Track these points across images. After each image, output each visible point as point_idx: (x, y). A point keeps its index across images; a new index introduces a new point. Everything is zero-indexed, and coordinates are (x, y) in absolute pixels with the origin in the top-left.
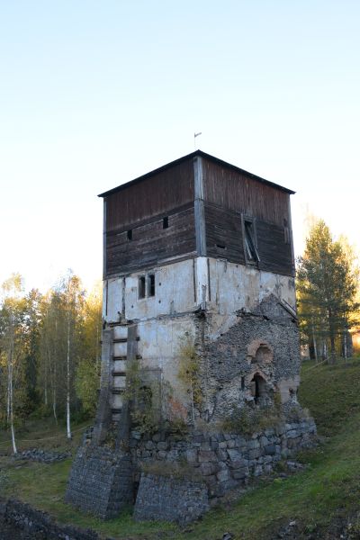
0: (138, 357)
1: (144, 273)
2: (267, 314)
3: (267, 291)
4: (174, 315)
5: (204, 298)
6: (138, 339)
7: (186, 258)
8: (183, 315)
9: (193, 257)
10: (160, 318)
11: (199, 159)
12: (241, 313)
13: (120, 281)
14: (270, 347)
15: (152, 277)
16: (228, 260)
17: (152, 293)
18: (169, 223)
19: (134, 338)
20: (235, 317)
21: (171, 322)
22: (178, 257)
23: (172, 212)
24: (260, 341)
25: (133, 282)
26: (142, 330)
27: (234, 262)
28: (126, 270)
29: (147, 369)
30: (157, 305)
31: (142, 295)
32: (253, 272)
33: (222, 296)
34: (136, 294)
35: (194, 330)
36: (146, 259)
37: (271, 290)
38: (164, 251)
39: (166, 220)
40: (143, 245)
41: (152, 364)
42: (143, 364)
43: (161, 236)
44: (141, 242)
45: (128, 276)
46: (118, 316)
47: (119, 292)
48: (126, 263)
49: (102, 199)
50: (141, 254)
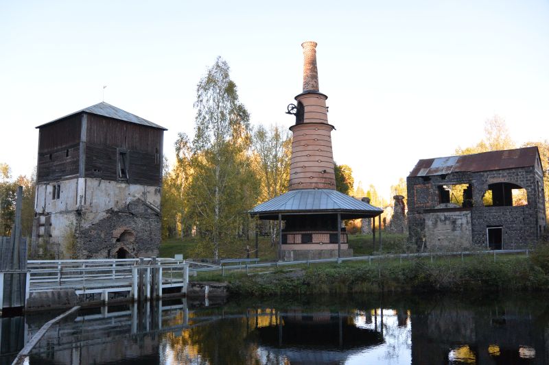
0: (51, 236)
1: (56, 184)
2: (133, 211)
3: (134, 196)
4: (67, 212)
5: (81, 203)
6: (51, 225)
7: (74, 178)
8: (71, 212)
9: (77, 177)
10: (61, 213)
11: (85, 116)
12: (111, 211)
13: (44, 186)
14: (133, 232)
15: (59, 186)
16: (103, 179)
17: (58, 197)
18: (69, 153)
19: (48, 224)
20: (104, 214)
21: (66, 216)
22: (71, 176)
23: (71, 147)
24: (125, 228)
25: (50, 188)
26: (53, 220)
27: (107, 179)
28: (47, 180)
29: (54, 243)
30: (60, 205)
31: (54, 198)
32: (123, 185)
33: (94, 201)
34: (51, 196)
35: (75, 222)
36: (57, 175)
37: (138, 196)
38: (65, 171)
39: (68, 151)
40: (56, 166)
41: (56, 241)
42: (52, 240)
43: (65, 162)
44: (55, 163)
45: (48, 184)
46: (42, 209)
47: (43, 194)
48: (48, 175)
49: (38, 129)
50: (55, 171)
